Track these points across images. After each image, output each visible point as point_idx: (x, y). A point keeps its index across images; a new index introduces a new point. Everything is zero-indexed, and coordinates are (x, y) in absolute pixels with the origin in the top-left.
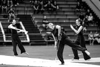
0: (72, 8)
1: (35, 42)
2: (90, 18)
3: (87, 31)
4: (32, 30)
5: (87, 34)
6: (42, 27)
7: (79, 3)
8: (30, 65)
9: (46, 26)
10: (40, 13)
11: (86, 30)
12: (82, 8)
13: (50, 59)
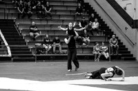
0: (71, 11)
1: (19, 57)
2: (95, 25)
3: (91, 42)
4: (15, 40)
5: (91, 46)
6: (29, 36)
7: (79, 5)
8: (11, 89)
9: (35, 35)
10: (27, 17)
11: (89, 40)
12: (85, 12)
13: (39, 80)
